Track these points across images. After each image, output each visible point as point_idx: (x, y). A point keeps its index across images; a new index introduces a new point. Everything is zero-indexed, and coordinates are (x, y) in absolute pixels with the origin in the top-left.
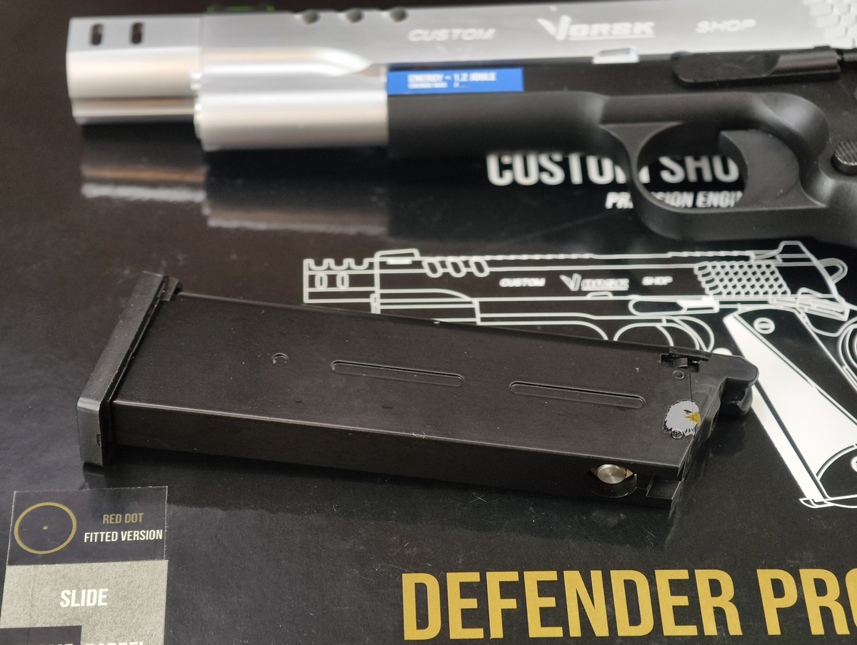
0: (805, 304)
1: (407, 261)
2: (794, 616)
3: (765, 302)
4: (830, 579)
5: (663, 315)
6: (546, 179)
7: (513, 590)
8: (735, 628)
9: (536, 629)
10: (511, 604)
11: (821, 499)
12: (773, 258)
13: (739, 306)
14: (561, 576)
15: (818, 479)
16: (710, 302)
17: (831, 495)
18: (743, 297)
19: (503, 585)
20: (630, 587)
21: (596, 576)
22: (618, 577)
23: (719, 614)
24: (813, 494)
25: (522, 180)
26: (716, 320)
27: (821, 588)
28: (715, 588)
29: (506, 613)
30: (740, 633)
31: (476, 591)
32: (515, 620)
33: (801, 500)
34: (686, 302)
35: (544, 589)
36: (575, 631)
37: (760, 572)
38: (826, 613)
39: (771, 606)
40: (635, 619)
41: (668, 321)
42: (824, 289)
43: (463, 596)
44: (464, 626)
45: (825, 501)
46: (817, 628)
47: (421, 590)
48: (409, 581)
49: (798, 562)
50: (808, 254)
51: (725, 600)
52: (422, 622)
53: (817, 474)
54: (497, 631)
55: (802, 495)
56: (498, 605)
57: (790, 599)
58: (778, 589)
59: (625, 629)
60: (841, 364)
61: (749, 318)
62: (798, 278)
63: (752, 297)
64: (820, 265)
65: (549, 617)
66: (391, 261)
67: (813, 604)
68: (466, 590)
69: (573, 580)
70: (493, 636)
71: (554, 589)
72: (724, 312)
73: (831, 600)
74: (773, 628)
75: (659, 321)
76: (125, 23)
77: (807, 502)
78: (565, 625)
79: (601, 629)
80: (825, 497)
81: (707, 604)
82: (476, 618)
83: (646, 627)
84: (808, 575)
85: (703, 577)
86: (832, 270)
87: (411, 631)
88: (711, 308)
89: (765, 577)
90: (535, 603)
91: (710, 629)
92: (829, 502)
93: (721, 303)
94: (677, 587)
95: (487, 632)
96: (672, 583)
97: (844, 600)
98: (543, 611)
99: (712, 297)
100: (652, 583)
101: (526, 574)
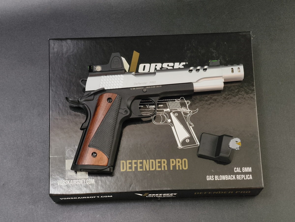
0: (183, 110)
2: (174, 167)
3: (177, 110)
4: (180, 160)
9: (139, 169)
10: (136, 165)
11: (181, 147)
12: (179, 101)
13: (173, 111)
14: (143, 161)
15: (181, 143)
16: (168, 110)
18: (174, 109)
19: (135, 162)
20: (152, 162)
21: (148, 161)
22: (151, 161)
23: (164, 166)
24: (180, 146)
26: (169, 113)
27: (179, 162)
28: (164, 162)
29: (135, 167)
30: (167, 170)
31: (130, 163)
32: (136, 168)
34: (165, 110)
36: (144, 170)
38: (179, 166)
39: (172, 165)
40: (153, 168)
41: (162, 114)
42: (186, 106)
44: (129, 169)
46: (177, 169)
47: (123, 163)
48: (122, 162)
49: (176, 158)
50: (185, 100)
51: (165, 165)
52: (123, 169)
54: (133, 170)
56: (134, 166)
57: (174, 164)
58: (173, 163)
59: (151, 169)
60: (187, 122)
61: (174, 113)
62: (183, 105)
63: (175, 109)
64: (186, 102)
67: (177, 164)
69: (144, 161)
70: (133, 171)
71: (141, 163)
72: (171, 112)
73: (180, 164)
74: (171, 169)
75: (160, 114)
77: (179, 147)
79: (148, 169)
81: (163, 165)
82: (131, 168)
84: (177, 160)
85: (163, 160)
86: (188, 103)
87: (122, 170)
88: (169, 111)
89: (171, 160)
90: (139, 165)
91: (163, 169)
93: (170, 110)
94: (159, 162)
95: (132, 170)
96: (158, 161)
97: (182, 164)
98: (140, 167)
99: (169, 109)
100: (155, 162)
101: (138, 160)
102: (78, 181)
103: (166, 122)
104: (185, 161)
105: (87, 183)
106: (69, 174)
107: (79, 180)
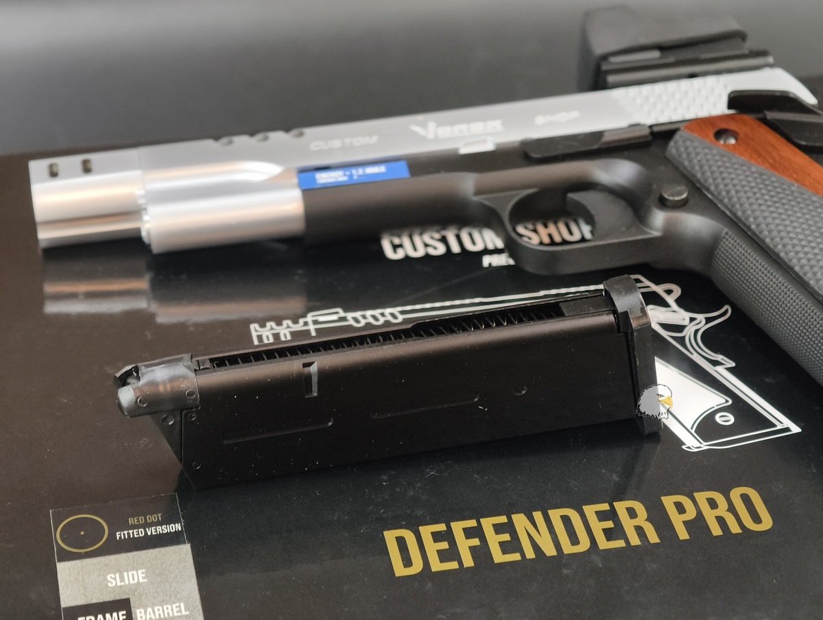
1: (335, 317)
2: (697, 525)
4: (719, 497)
6: (432, 252)
7: (476, 532)
8: (653, 538)
9: (498, 557)
10: (476, 542)
11: (699, 445)
14: (510, 519)
15: (693, 431)
17: (705, 441)
19: (465, 530)
20: (566, 520)
21: (538, 515)
22: (555, 515)
23: (639, 530)
24: (692, 443)
25: (413, 254)
27: (713, 504)
28: (632, 513)
29: (473, 549)
30: (658, 541)
31: (448, 536)
32: (481, 553)
33: (684, 447)
35: (498, 529)
36: (530, 554)
37: (664, 498)
38: (721, 520)
39: (677, 521)
40: (575, 540)
42: (666, 305)
43: (436, 541)
44: (442, 561)
45: (701, 446)
46: (716, 531)
47: (401, 542)
49: (691, 488)
50: (647, 283)
51: (642, 521)
52: (408, 562)
53: (692, 428)
54: (468, 562)
55: (684, 444)
56: (464, 545)
57: (691, 514)
58: (681, 509)
59: (568, 548)
60: (692, 354)
64: (659, 289)
65: (505, 547)
66: (321, 319)
67: (710, 516)
68: (437, 537)
69: (520, 520)
70: (465, 566)
71: (509, 528)
73: (722, 510)
74: (683, 535)
76: (77, 160)
77: (689, 448)
78: (521, 551)
79: (550, 551)
80: (701, 443)
81: (628, 525)
82: (450, 554)
83: (585, 545)
84: (701, 497)
85: (621, 507)
86: (669, 292)
87: (400, 570)
89: (668, 502)
90: (494, 541)
91: (635, 540)
92: (705, 446)
94: (602, 516)
95: (461, 563)
96: (598, 513)
97: (732, 509)
98: (502, 544)
100: (583, 516)
101: (482, 520)
104: (746, 498)
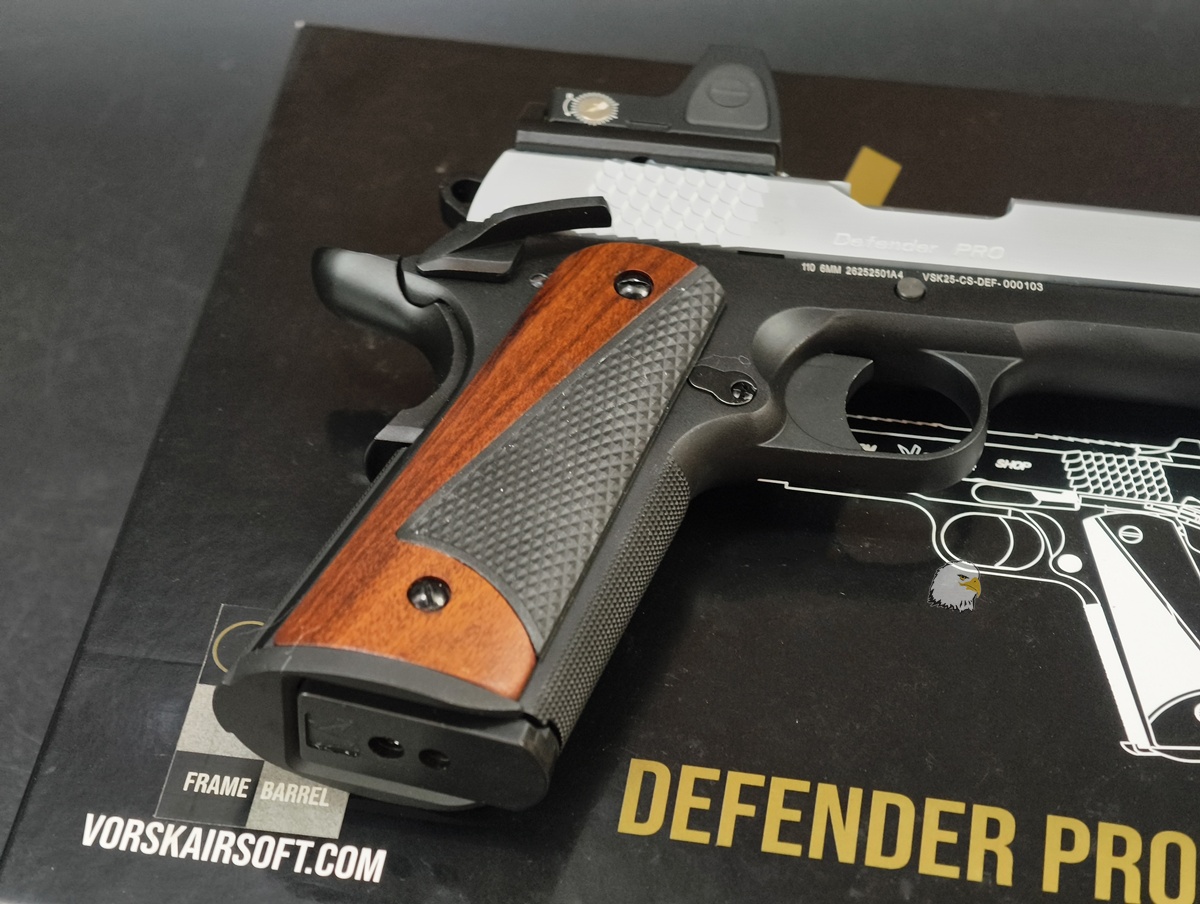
0: (1188, 515)
2: (1079, 876)
3: (1140, 507)
4: (1133, 838)
5: (1010, 507)
7: (755, 796)
8: (1004, 876)
9: (771, 843)
10: (750, 810)
11: (1145, 744)
12: (1163, 455)
13: (1105, 507)
14: (814, 789)
15: (1149, 722)
16: (1071, 497)
17: (1160, 742)
18: (1113, 497)
19: (744, 788)
20: (893, 813)
21: (856, 795)
22: (881, 799)
23: (991, 859)
24: (1138, 739)
26: (1072, 521)
27: (1119, 847)
28: (993, 829)
29: (741, 820)
30: (1009, 883)
31: (713, 790)
32: (750, 830)
33: (1123, 744)
34: (1042, 495)
35: (790, 799)
36: (816, 851)
37: (1051, 819)
38: (1118, 877)
39: (1054, 858)
40: (889, 848)
41: (1014, 514)
43: (696, 793)
44: (689, 827)
45: (1150, 748)
46: (1101, 893)
47: (649, 779)
48: (637, 767)
49: (1100, 814)
51: (1002, 846)
52: (642, 815)
53: (1150, 717)
54: (725, 838)
55: (1125, 738)
56: (733, 808)
57: (1078, 854)
58: (1067, 841)
59: (874, 858)
61: (1114, 523)
63: (1124, 499)
65: (787, 832)
67: (1106, 862)
68: (701, 788)
69: (827, 794)
70: (719, 843)
71: (803, 803)
72: (1086, 512)
73: (1128, 864)
74: (1051, 883)
75: (1005, 512)
77: (1130, 747)
78: (805, 843)
79: (846, 854)
80: (1152, 744)
81: (979, 844)
82: (703, 820)
83: (900, 859)
84: (1107, 831)
85: (981, 814)
87: (627, 824)
88: (1072, 506)
89: (1055, 825)
90: (777, 813)
91: (976, 873)
92: (1155, 751)
93: (1085, 500)
94: (947, 821)
95: (714, 837)
96: (943, 815)
97: (1144, 865)
98: (784, 824)
99: (1075, 493)
100: (920, 812)
101: (774, 779)
102: (252, 848)
103: (1042, 569)
104: (1173, 852)
105: (324, 867)
106: (192, 786)
107: (263, 839)
